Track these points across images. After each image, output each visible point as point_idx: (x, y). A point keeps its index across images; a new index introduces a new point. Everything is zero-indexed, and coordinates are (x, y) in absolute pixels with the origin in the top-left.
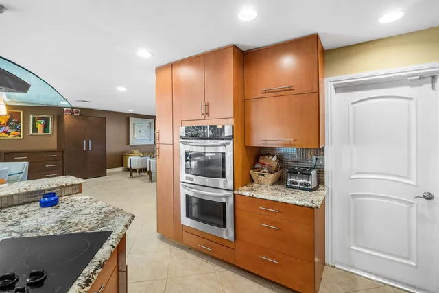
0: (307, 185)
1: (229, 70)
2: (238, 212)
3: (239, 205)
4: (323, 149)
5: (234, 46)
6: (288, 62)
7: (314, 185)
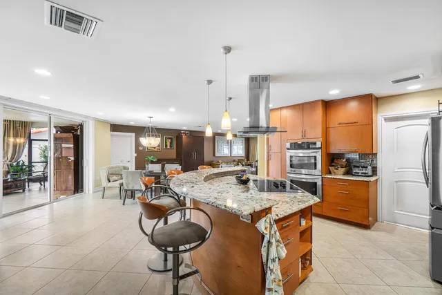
0: (366, 173)
1: (319, 112)
2: (324, 187)
3: (324, 183)
4: (376, 154)
5: (323, 101)
6: (353, 105)
7: (370, 173)
